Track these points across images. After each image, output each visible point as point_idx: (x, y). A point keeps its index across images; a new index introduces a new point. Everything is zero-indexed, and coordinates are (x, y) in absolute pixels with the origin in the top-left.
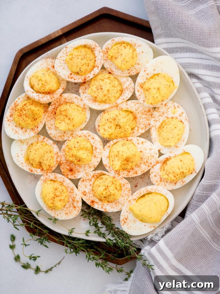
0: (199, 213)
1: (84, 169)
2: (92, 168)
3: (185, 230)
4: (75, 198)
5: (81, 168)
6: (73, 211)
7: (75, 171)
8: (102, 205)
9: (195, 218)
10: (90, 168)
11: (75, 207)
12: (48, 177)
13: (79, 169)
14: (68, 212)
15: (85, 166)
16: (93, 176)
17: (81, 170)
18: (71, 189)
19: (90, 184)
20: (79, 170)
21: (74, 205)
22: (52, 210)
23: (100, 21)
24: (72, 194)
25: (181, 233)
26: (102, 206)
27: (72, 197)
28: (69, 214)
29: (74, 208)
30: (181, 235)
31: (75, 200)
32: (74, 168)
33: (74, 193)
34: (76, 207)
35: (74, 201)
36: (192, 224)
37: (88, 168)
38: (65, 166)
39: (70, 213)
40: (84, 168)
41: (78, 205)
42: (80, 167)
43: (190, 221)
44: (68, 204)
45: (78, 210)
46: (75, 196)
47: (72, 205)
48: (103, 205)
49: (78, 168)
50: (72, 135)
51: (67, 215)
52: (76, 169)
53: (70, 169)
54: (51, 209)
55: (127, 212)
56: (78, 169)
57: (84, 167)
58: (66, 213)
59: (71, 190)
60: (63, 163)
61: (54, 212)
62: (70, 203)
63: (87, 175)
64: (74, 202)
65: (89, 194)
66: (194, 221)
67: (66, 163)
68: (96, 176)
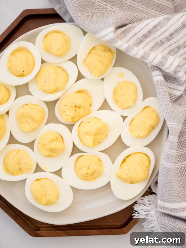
0: (170, 160)
3: (168, 180)
9: (169, 165)
23: (25, 24)
25: (166, 184)
30: (167, 186)
36: (170, 172)
43: (167, 171)
66: (170, 168)
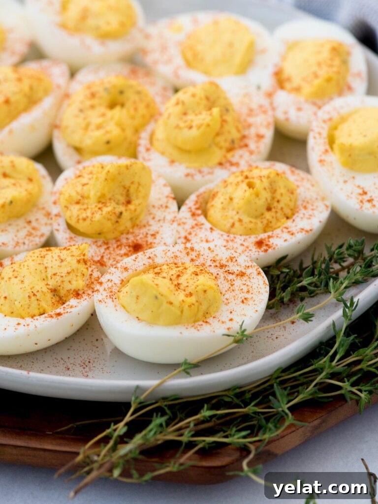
1: (159, 221)
2: (169, 205)
4: (218, 258)
5: (150, 225)
6: (248, 283)
7: (147, 242)
8: (285, 230)
10: (167, 207)
11: (242, 274)
12: (110, 284)
13: (149, 230)
14: (243, 295)
15: (152, 216)
16: (193, 215)
17: (154, 227)
18: (184, 252)
19: (209, 230)
20: (151, 232)
21: (235, 271)
22: (207, 322)
24: (201, 258)
26: (289, 232)
27: (209, 263)
28: (249, 296)
29: (242, 276)
31: (224, 262)
32: (138, 238)
33: (202, 253)
34: (244, 271)
35: (222, 266)
37: (164, 211)
38: (113, 256)
39: (248, 292)
40: (157, 219)
41: (243, 265)
42: (145, 226)
44: (222, 280)
45: (255, 273)
46: (211, 256)
47: (230, 277)
48: (287, 228)
49: (144, 230)
50: (48, 214)
51: (250, 302)
52: (141, 236)
53: (131, 249)
54: (201, 323)
55: (345, 182)
56: (147, 234)
57: (154, 218)
58: (241, 300)
59: (188, 254)
60: (102, 257)
61: (216, 321)
62: (222, 276)
63: (179, 224)
64: (227, 269)
65: (232, 241)
67: (108, 248)
68: (197, 209)
